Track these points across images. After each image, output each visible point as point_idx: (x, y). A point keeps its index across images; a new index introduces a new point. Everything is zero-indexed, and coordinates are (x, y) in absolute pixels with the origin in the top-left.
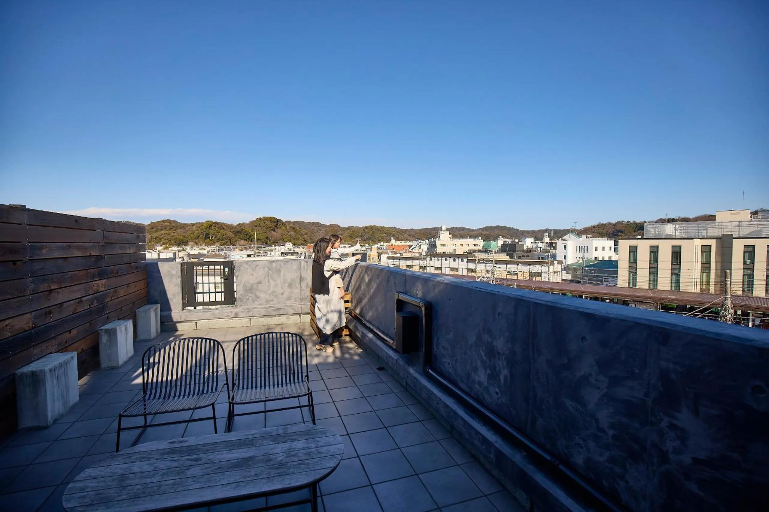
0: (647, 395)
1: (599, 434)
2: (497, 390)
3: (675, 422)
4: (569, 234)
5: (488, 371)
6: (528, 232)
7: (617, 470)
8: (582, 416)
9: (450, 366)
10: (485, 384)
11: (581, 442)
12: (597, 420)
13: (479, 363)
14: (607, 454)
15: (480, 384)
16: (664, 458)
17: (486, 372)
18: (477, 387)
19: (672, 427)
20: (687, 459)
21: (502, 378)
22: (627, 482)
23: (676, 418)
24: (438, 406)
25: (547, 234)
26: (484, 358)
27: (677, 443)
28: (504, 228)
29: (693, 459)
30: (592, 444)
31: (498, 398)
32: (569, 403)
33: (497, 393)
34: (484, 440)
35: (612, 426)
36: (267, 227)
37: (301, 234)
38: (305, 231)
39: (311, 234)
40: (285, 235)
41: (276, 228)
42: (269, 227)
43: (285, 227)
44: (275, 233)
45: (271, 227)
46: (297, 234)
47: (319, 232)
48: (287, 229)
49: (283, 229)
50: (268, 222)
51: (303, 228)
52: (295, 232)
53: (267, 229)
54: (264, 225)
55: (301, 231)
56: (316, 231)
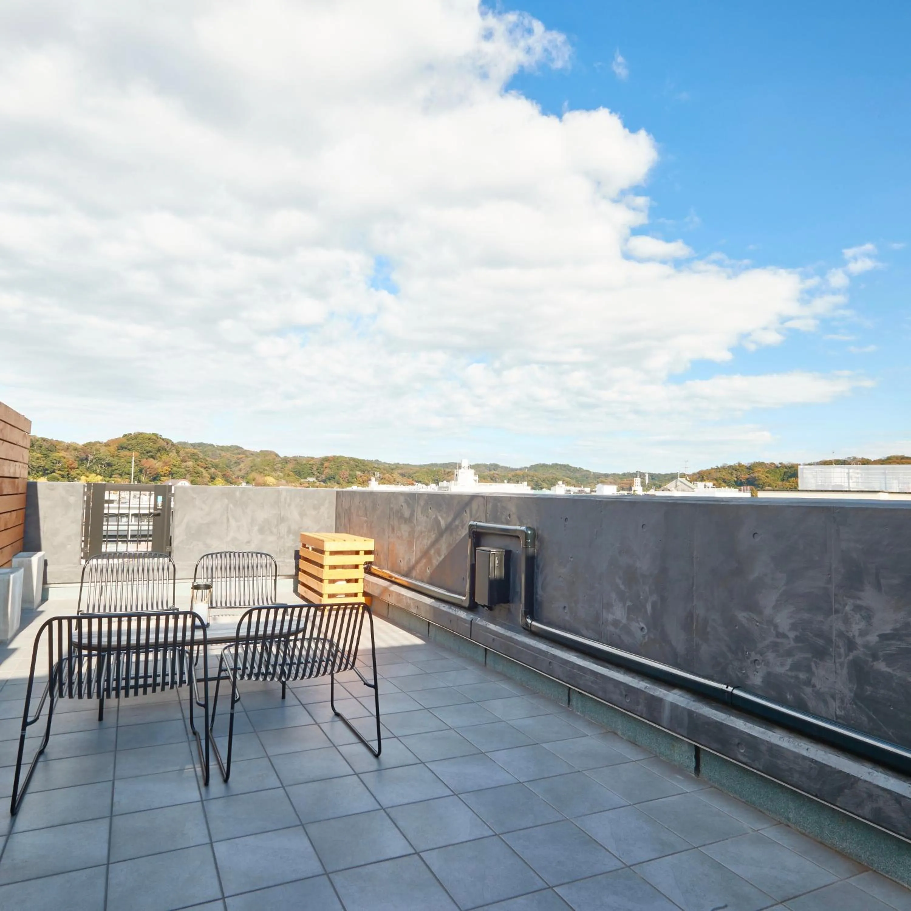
0: (829, 581)
1: (779, 640)
2: (642, 625)
3: (859, 602)
4: (675, 481)
5: (629, 603)
6: (606, 476)
7: (802, 676)
8: (758, 626)
9: (566, 611)
10: (624, 621)
11: (758, 657)
12: (776, 627)
13: (614, 596)
14: (789, 661)
15: (616, 623)
16: (851, 645)
17: (624, 605)
18: (611, 629)
19: (858, 608)
20: (873, 639)
21: (649, 608)
22: (814, 686)
23: (859, 599)
24: (551, 667)
25: (638, 481)
26: (622, 587)
27: (862, 625)
28: (566, 468)
29: (880, 636)
30: (771, 656)
31: (644, 636)
32: (742, 616)
33: (642, 629)
34: (630, 689)
35: (794, 627)
36: (141, 452)
37: (205, 466)
38: (214, 461)
39: (225, 466)
40: (175, 466)
41: (158, 454)
42: (145, 452)
43: (176, 453)
44: (156, 462)
45: (150, 452)
46: (198, 465)
47: (239, 464)
48: (179, 456)
49: (173, 456)
50: (144, 442)
51: (210, 455)
52: (196, 462)
53: (142, 455)
54: (137, 447)
55: (207, 461)
56: (233, 462)
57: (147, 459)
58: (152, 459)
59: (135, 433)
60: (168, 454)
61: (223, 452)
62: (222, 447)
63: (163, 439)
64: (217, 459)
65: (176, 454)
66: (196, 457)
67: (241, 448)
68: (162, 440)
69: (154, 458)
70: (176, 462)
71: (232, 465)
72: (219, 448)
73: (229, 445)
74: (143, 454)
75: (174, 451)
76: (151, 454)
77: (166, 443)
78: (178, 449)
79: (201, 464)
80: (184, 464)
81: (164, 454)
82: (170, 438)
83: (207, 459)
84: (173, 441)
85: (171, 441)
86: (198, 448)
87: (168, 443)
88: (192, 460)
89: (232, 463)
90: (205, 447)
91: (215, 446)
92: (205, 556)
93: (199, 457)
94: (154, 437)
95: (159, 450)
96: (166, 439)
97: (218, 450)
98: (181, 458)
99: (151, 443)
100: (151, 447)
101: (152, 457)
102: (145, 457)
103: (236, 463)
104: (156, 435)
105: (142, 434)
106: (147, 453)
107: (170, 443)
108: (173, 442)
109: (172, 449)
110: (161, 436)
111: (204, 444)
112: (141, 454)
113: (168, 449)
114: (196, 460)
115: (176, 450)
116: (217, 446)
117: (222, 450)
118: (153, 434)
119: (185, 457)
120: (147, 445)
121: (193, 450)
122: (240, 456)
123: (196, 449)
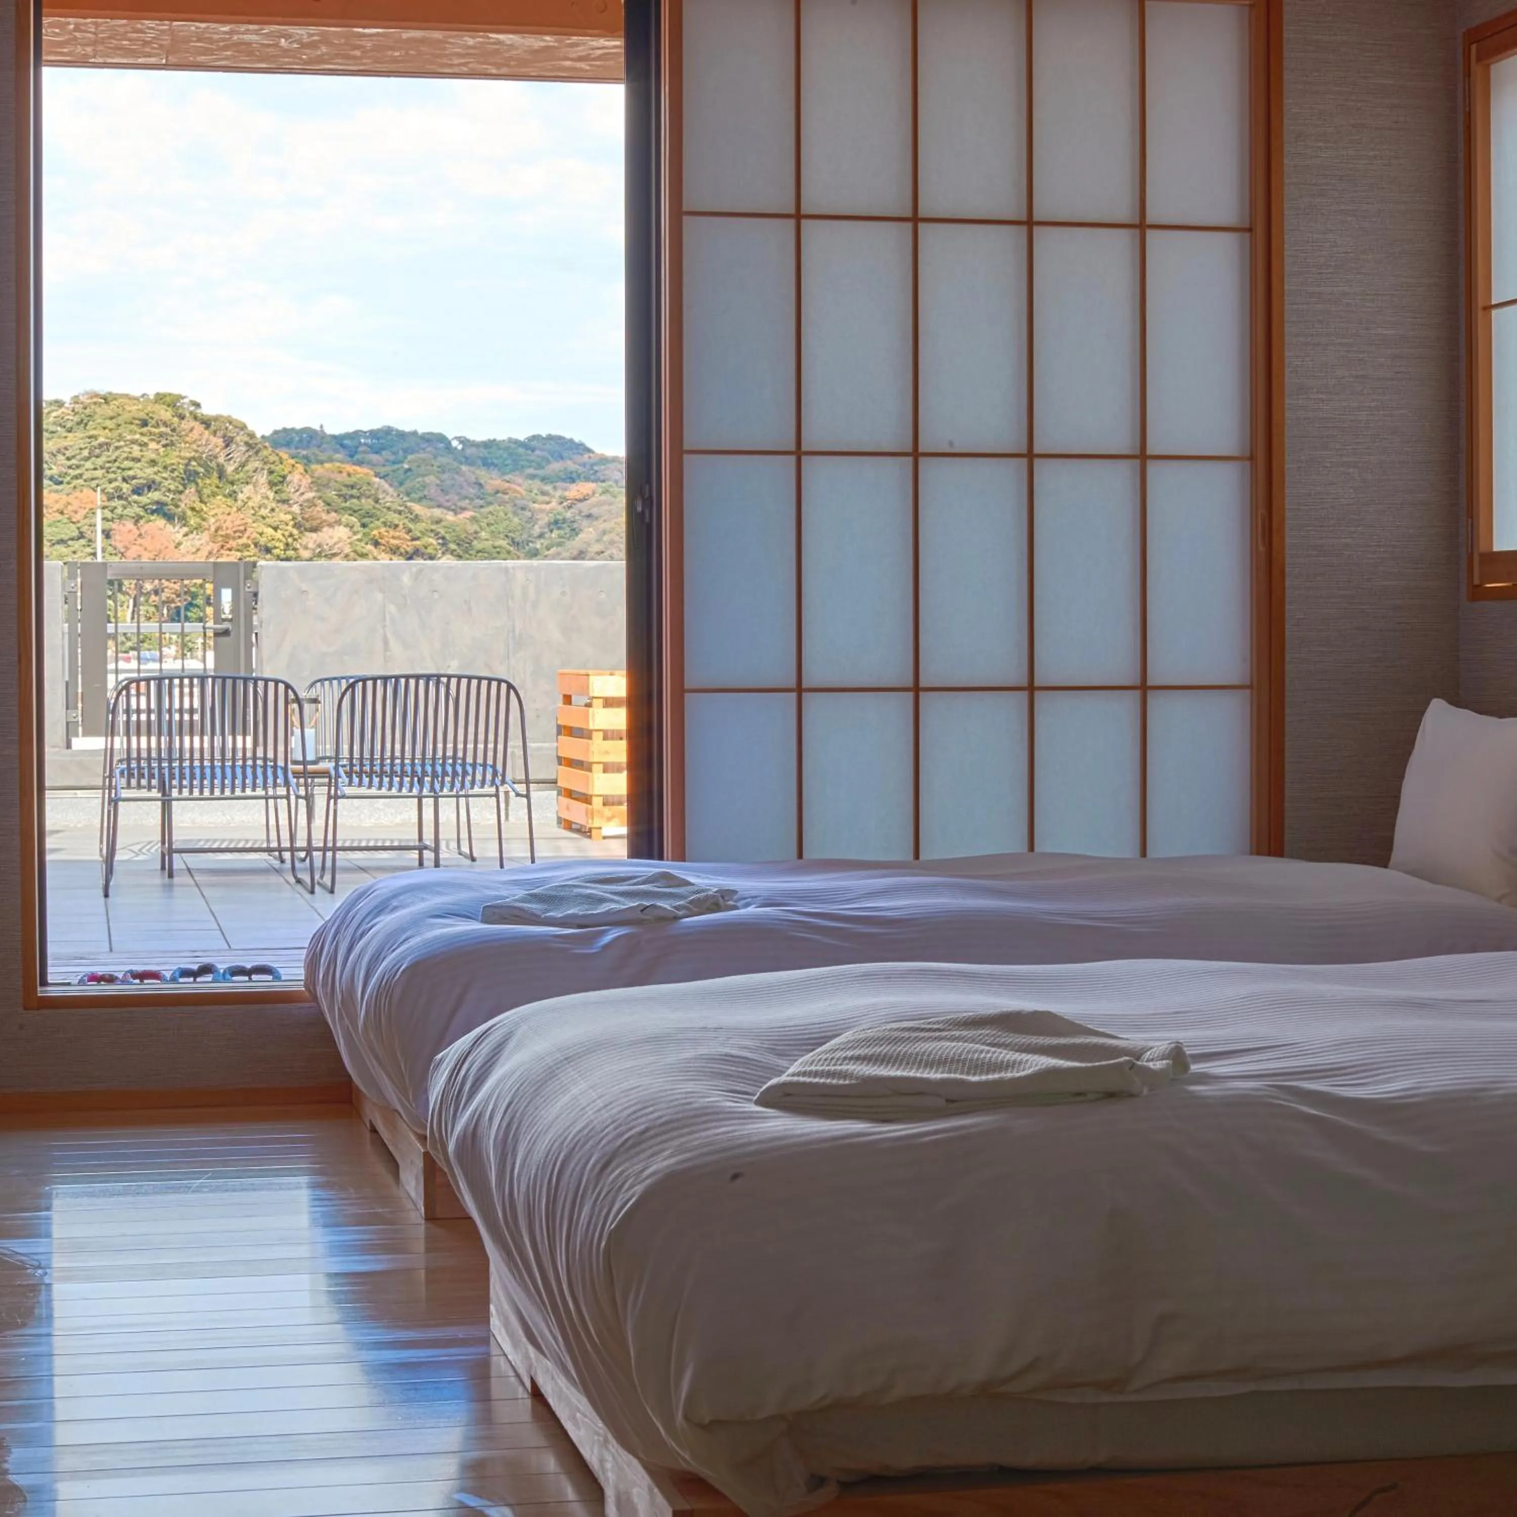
36: (110, 488)
37: (409, 547)
38: (450, 517)
39: (503, 543)
40: (268, 550)
41: (190, 497)
42: (126, 488)
43: (272, 484)
44: (179, 537)
45: (151, 486)
46: (376, 544)
47: (575, 532)
48: (285, 502)
49: (257, 499)
50: (120, 437)
51: (433, 491)
52: (364, 526)
53: (116, 503)
54: (88, 465)
55: (416, 519)
56: (544, 519)
57: (137, 519)
58: (161, 522)
59: (76, 400)
60: (233, 495)
61: (495, 473)
62: (489, 445)
63: (206, 423)
64: (464, 509)
65: (271, 495)
66: (367, 504)
67: (581, 448)
68: (199, 428)
69: (169, 517)
70: (270, 531)
71: (541, 536)
72: (470, 451)
73: (522, 436)
74: (120, 498)
75: (263, 478)
76: (155, 495)
77: (220, 442)
78: (278, 468)
79: (391, 537)
80: (311, 539)
81: (214, 495)
82: (238, 415)
83: (417, 508)
84: (251, 427)
85: (243, 427)
86: (374, 457)
87: (228, 442)
88: (345, 518)
89: (537, 530)
90: (406, 451)
91: (455, 443)
92: (318, 681)
93: (377, 501)
94: (166, 414)
95: (190, 477)
96: (216, 418)
97: (469, 461)
98: (296, 509)
99: (153, 445)
100: (153, 463)
101: (160, 510)
102: (130, 511)
103: (556, 524)
104: (170, 401)
105: (106, 399)
106: (137, 491)
107: (240, 438)
108: (252, 435)
109: (250, 467)
110: (197, 405)
111: (402, 435)
112: (110, 498)
113: (230, 469)
114: (366, 518)
115: (271, 472)
116: (463, 441)
117: (487, 464)
118: (160, 398)
119: (311, 503)
120: (136, 451)
121: (350, 468)
122: (575, 490)
123: (360, 463)
